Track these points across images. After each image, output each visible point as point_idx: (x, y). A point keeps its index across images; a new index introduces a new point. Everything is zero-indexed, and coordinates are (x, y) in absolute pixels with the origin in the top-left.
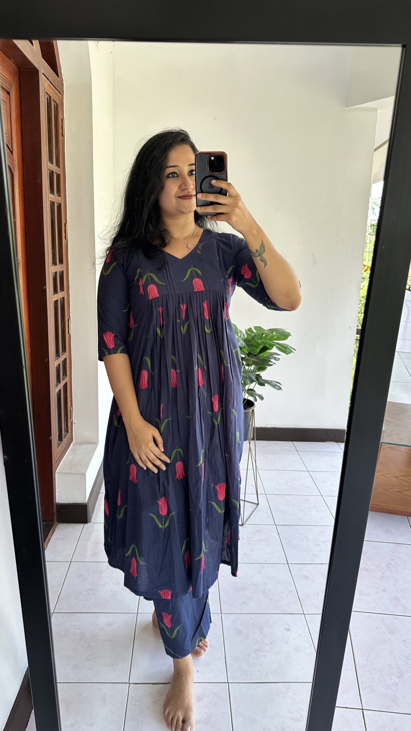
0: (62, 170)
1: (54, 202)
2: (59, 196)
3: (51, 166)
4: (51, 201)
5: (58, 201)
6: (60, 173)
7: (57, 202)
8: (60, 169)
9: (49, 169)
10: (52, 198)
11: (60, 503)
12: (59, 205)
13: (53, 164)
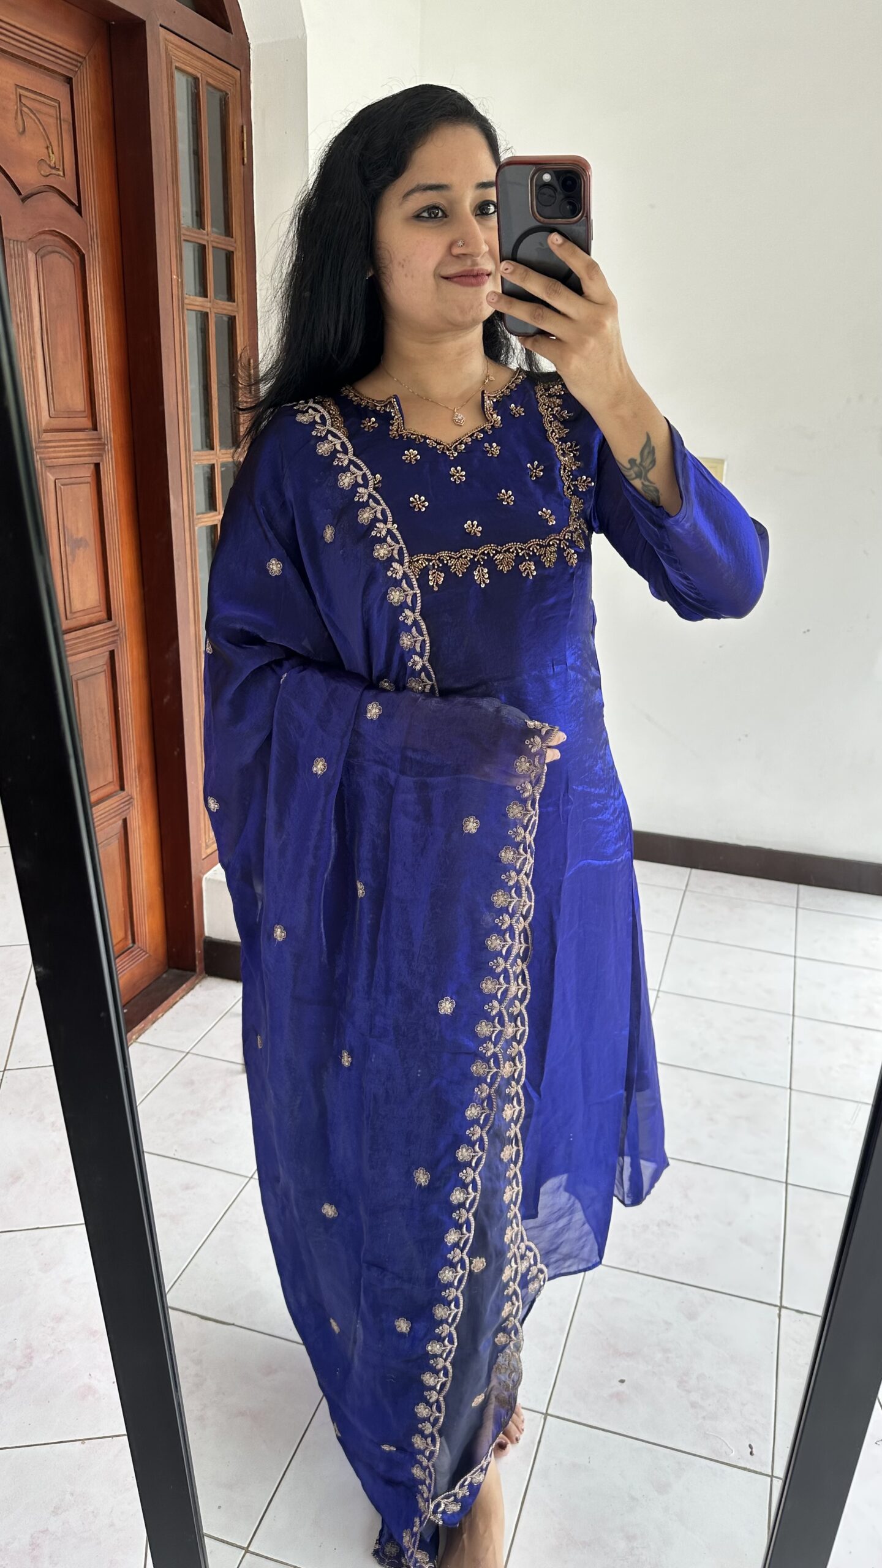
0: (239, 242)
1: (207, 314)
2: (231, 298)
3: (196, 235)
4: (194, 313)
5: (221, 310)
6: (231, 249)
7: (216, 311)
8: (233, 240)
9: (185, 240)
10: (197, 303)
11: (211, 938)
12: (232, 320)
13: (204, 229)
